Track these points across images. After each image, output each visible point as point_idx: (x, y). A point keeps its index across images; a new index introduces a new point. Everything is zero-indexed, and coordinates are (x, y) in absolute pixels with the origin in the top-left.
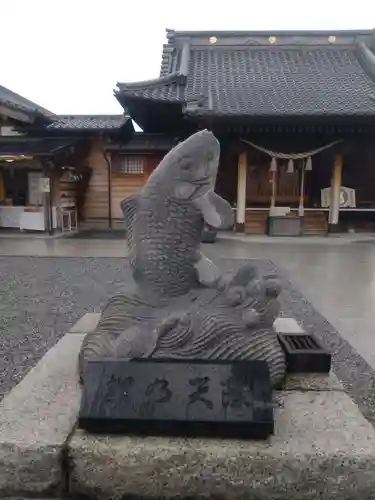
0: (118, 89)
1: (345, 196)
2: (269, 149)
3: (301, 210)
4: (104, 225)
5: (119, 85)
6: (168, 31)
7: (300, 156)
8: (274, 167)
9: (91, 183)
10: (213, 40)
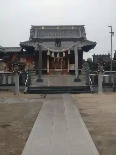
0: (20, 44)
3: (62, 70)
6: (32, 26)
10: (43, 28)
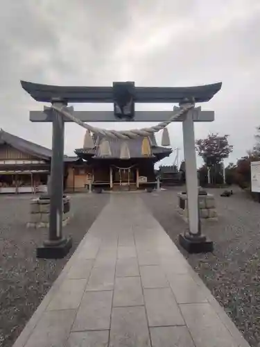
1: (144, 179)
2: (118, 167)
7: (127, 168)
8: (120, 172)
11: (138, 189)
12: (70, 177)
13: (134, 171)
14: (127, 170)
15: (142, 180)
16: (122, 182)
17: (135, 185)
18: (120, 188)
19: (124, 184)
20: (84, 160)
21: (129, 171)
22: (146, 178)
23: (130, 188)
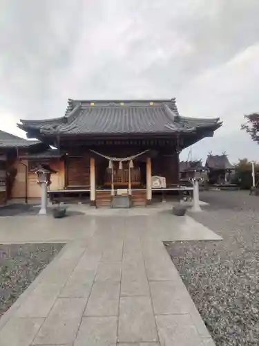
1: (160, 182)
2: (107, 156)
3: (130, 190)
4: (23, 202)
5: (21, 121)
6: (69, 99)
7: (126, 159)
8: (111, 166)
9: (16, 177)
10: (92, 104)
11: (149, 203)
12: (20, 177)
13: (141, 165)
14: (126, 163)
15: (156, 183)
16: (116, 188)
17: (145, 193)
18: (112, 202)
19: (120, 192)
20: (53, 148)
21: (131, 165)
22: (163, 179)
23: (132, 201)
